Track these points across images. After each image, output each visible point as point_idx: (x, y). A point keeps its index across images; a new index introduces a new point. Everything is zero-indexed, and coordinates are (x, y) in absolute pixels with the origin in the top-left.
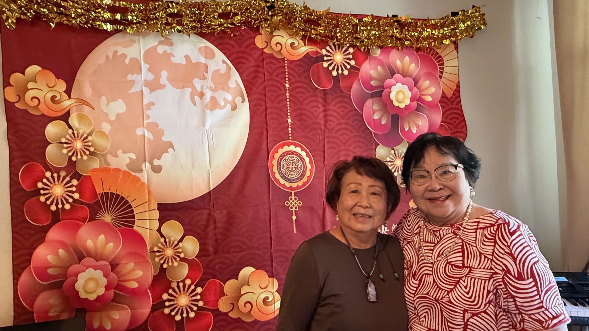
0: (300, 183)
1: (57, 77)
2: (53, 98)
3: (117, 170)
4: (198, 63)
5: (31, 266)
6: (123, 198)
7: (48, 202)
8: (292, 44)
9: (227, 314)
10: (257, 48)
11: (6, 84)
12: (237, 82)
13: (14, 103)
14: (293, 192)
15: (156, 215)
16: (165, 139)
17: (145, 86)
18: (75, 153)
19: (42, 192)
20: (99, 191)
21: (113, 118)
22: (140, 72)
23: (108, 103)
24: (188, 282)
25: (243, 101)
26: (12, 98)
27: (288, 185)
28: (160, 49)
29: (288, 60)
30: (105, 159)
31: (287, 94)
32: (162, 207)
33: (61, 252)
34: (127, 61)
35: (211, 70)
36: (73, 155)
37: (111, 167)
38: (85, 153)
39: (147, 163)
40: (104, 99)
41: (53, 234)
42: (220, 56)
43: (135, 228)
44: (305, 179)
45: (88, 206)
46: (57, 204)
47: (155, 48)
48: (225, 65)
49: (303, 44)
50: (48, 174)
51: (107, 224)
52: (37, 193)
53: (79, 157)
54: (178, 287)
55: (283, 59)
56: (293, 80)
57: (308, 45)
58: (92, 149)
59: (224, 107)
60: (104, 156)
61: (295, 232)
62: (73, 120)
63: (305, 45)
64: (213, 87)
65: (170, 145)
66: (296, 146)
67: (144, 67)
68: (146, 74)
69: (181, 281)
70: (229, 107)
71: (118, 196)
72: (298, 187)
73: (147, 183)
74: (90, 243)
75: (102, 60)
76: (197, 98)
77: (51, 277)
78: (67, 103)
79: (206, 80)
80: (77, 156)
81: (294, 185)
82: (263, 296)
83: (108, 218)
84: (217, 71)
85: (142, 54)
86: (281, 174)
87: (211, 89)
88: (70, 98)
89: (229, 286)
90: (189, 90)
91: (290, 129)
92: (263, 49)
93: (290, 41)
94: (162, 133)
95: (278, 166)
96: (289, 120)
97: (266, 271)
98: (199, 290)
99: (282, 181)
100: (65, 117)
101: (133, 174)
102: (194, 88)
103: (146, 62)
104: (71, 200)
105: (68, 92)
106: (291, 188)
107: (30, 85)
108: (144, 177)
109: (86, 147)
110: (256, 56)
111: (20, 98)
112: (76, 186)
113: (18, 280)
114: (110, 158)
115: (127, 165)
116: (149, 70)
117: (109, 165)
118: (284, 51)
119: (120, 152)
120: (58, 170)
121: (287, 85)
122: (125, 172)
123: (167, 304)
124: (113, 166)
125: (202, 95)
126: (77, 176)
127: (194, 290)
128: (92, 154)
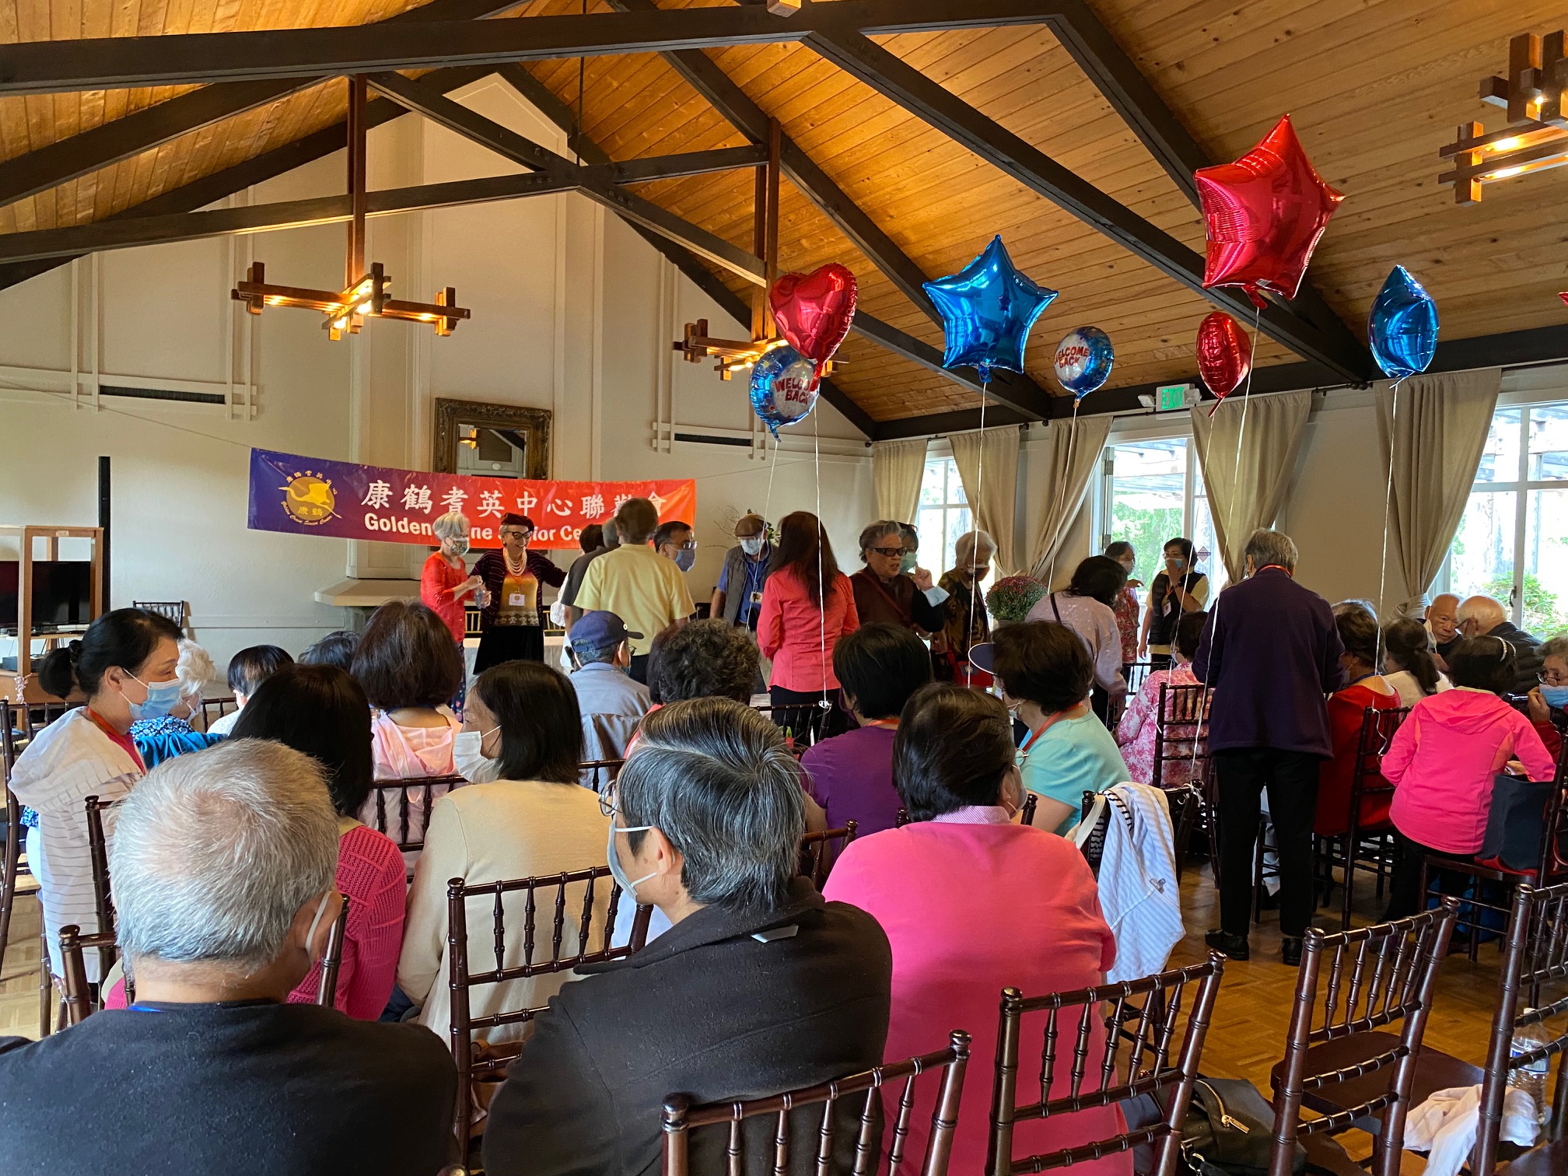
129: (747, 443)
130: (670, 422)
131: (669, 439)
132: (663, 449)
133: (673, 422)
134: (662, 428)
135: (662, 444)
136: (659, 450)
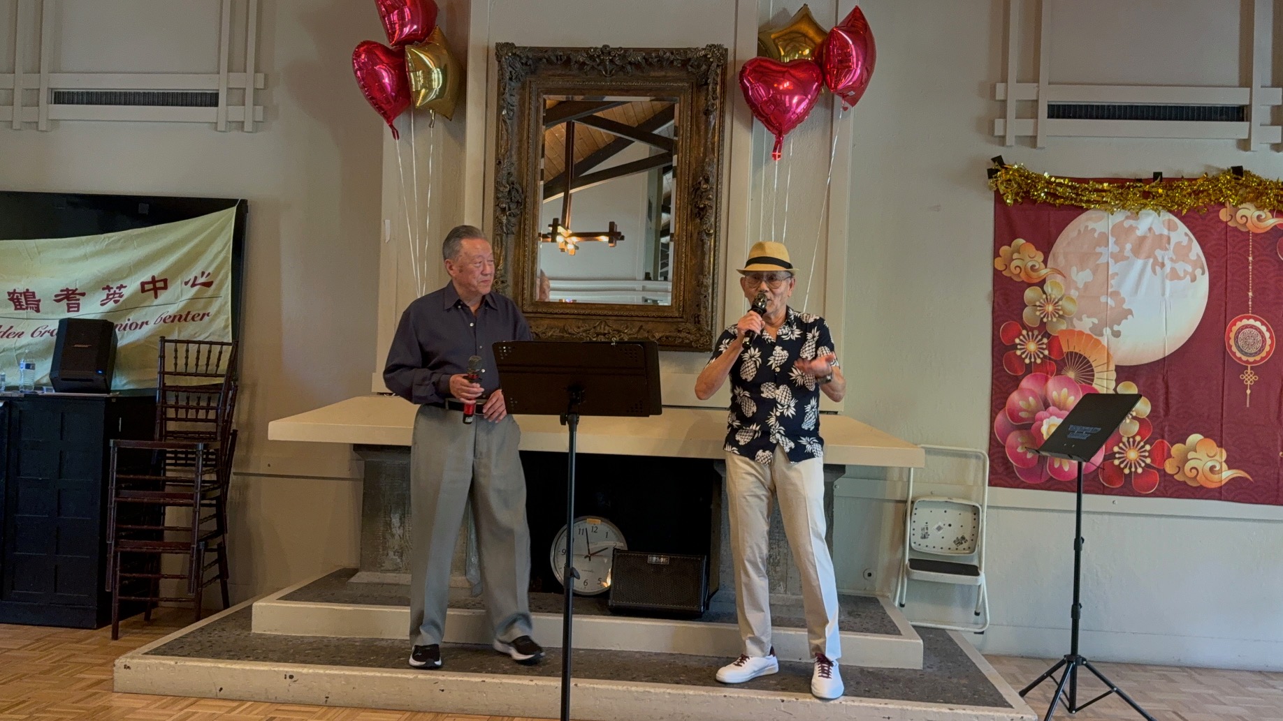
0: (1258, 358)
1: (1037, 250)
2: (1033, 267)
3: (1081, 333)
4: (1161, 235)
5: (1006, 408)
6: (1085, 358)
7: (1024, 356)
8: (1259, 217)
9: (1172, 476)
10: (1221, 222)
11: (996, 254)
12: (1198, 255)
13: (1002, 271)
14: (1249, 366)
15: (1113, 375)
16: (1125, 306)
17: (1111, 258)
18: (1047, 315)
19: (1019, 347)
20: (1065, 350)
21: (1081, 286)
22: (1107, 245)
23: (1078, 272)
24: (1138, 438)
25: (1203, 273)
26: (1000, 267)
27: (1244, 358)
28: (1127, 224)
29: (1252, 233)
30: (1072, 322)
31: (1250, 267)
32: (1119, 369)
33: (1031, 399)
34: (1096, 235)
35: (1173, 242)
36: (1044, 317)
37: (1076, 329)
38: (1055, 315)
39: (1108, 329)
40: (1074, 269)
41: (1026, 383)
42: (1182, 228)
43: (1094, 385)
44: (1263, 354)
45: (1055, 361)
46: (1030, 358)
47: (1123, 222)
48: (1187, 238)
49: (1271, 217)
50: (1024, 332)
51: (1070, 379)
52: (1015, 347)
53: (1050, 319)
54: (1129, 442)
55: (1248, 232)
56: (1257, 253)
57: (1276, 217)
58: (1061, 313)
59: (1185, 277)
60: (1071, 320)
61: (1248, 406)
62: (1048, 288)
63: (1273, 217)
64: (1174, 258)
65: (1130, 312)
66: (1256, 319)
67: (1111, 240)
68: (1112, 247)
69: (1132, 437)
70: (1188, 278)
71: (1081, 355)
72: (1255, 362)
73: (1106, 346)
74: (1055, 394)
75: (1075, 234)
76: (1158, 268)
77: (1022, 419)
78: (1044, 272)
79: (1167, 252)
80: (1048, 317)
81: (1251, 359)
82: (1210, 464)
83: (1071, 374)
84: (1178, 243)
85: (1110, 229)
86: (1238, 347)
87: (1171, 260)
88: (1046, 267)
89: (1177, 449)
90: (1151, 260)
91: (1250, 303)
92: (1227, 222)
93: (1257, 213)
94: (1123, 301)
95: (1235, 340)
96: (1250, 294)
97: (1215, 440)
98: (1148, 447)
99: (1238, 354)
100: (1041, 284)
101: (1095, 337)
102: (1155, 259)
103: (1112, 235)
104: (1041, 356)
105: (1045, 262)
106: (1247, 362)
107: (1015, 256)
108: (1104, 341)
109: (1056, 311)
110: (1219, 230)
111: (1007, 267)
112: (1046, 344)
113: (995, 418)
114: (1075, 322)
115: (1090, 329)
116: (1116, 243)
117: (1075, 327)
118: (1249, 224)
119: (1084, 317)
120: (1032, 329)
121: (1250, 258)
122: (1087, 334)
123: (1117, 456)
124: (1077, 329)
125: (1163, 265)
126: (1047, 335)
127: (1143, 447)
128: (1060, 316)
129: (1239, 114)
130: (1036, 80)
131: (1035, 116)
132: (1021, 140)
133: (1044, 75)
134: (1017, 92)
135: (1017, 127)
136: (1010, 140)
